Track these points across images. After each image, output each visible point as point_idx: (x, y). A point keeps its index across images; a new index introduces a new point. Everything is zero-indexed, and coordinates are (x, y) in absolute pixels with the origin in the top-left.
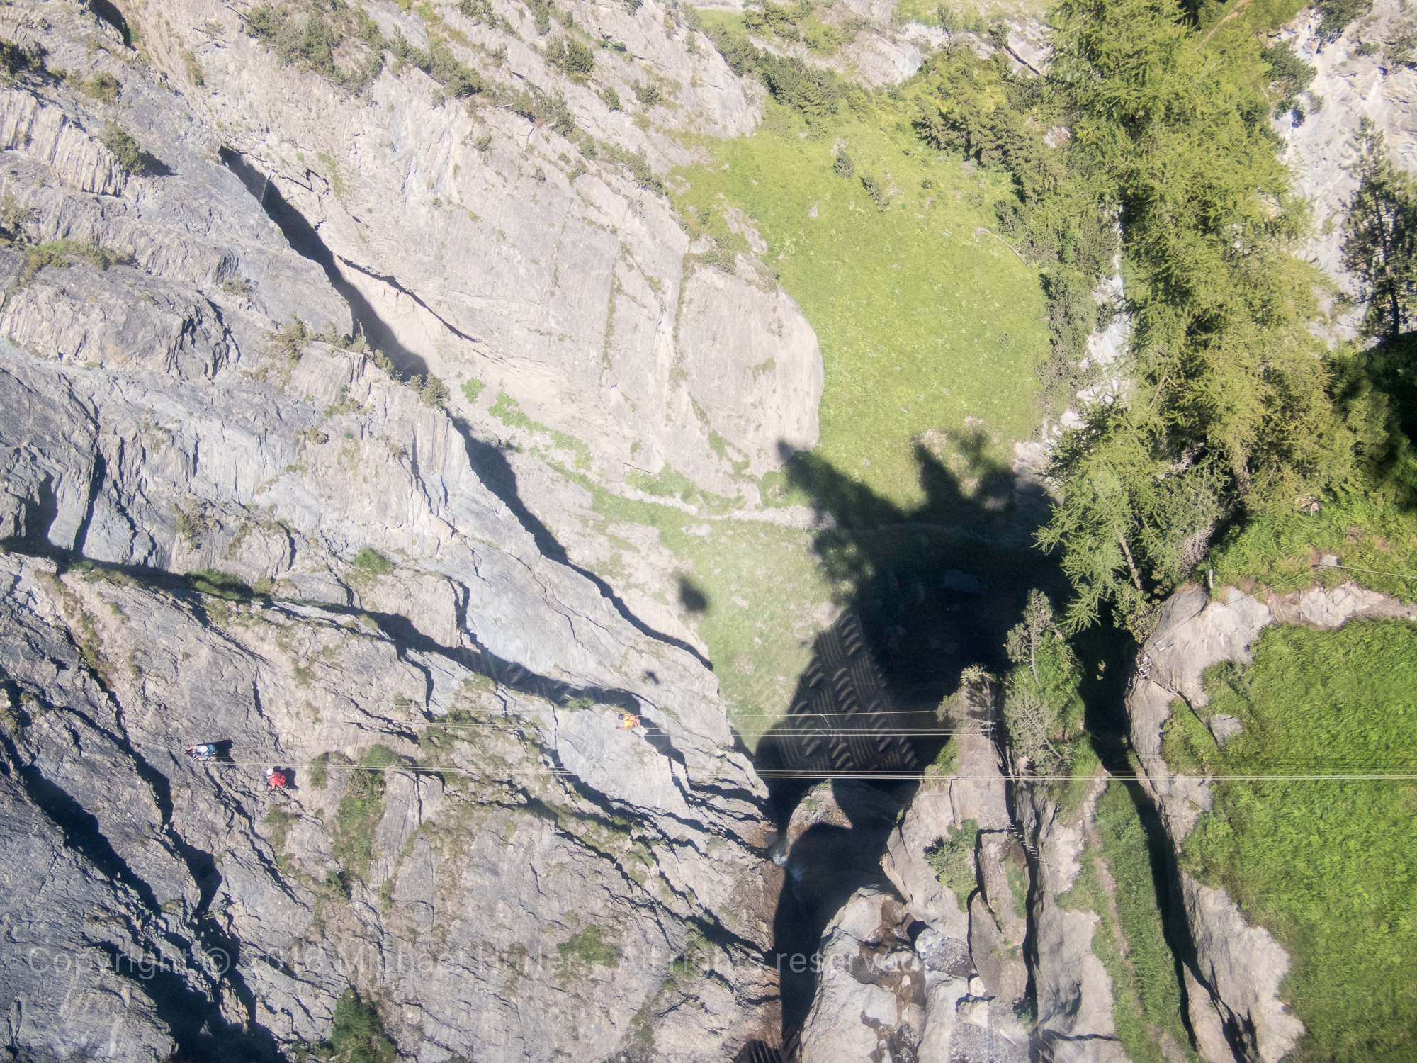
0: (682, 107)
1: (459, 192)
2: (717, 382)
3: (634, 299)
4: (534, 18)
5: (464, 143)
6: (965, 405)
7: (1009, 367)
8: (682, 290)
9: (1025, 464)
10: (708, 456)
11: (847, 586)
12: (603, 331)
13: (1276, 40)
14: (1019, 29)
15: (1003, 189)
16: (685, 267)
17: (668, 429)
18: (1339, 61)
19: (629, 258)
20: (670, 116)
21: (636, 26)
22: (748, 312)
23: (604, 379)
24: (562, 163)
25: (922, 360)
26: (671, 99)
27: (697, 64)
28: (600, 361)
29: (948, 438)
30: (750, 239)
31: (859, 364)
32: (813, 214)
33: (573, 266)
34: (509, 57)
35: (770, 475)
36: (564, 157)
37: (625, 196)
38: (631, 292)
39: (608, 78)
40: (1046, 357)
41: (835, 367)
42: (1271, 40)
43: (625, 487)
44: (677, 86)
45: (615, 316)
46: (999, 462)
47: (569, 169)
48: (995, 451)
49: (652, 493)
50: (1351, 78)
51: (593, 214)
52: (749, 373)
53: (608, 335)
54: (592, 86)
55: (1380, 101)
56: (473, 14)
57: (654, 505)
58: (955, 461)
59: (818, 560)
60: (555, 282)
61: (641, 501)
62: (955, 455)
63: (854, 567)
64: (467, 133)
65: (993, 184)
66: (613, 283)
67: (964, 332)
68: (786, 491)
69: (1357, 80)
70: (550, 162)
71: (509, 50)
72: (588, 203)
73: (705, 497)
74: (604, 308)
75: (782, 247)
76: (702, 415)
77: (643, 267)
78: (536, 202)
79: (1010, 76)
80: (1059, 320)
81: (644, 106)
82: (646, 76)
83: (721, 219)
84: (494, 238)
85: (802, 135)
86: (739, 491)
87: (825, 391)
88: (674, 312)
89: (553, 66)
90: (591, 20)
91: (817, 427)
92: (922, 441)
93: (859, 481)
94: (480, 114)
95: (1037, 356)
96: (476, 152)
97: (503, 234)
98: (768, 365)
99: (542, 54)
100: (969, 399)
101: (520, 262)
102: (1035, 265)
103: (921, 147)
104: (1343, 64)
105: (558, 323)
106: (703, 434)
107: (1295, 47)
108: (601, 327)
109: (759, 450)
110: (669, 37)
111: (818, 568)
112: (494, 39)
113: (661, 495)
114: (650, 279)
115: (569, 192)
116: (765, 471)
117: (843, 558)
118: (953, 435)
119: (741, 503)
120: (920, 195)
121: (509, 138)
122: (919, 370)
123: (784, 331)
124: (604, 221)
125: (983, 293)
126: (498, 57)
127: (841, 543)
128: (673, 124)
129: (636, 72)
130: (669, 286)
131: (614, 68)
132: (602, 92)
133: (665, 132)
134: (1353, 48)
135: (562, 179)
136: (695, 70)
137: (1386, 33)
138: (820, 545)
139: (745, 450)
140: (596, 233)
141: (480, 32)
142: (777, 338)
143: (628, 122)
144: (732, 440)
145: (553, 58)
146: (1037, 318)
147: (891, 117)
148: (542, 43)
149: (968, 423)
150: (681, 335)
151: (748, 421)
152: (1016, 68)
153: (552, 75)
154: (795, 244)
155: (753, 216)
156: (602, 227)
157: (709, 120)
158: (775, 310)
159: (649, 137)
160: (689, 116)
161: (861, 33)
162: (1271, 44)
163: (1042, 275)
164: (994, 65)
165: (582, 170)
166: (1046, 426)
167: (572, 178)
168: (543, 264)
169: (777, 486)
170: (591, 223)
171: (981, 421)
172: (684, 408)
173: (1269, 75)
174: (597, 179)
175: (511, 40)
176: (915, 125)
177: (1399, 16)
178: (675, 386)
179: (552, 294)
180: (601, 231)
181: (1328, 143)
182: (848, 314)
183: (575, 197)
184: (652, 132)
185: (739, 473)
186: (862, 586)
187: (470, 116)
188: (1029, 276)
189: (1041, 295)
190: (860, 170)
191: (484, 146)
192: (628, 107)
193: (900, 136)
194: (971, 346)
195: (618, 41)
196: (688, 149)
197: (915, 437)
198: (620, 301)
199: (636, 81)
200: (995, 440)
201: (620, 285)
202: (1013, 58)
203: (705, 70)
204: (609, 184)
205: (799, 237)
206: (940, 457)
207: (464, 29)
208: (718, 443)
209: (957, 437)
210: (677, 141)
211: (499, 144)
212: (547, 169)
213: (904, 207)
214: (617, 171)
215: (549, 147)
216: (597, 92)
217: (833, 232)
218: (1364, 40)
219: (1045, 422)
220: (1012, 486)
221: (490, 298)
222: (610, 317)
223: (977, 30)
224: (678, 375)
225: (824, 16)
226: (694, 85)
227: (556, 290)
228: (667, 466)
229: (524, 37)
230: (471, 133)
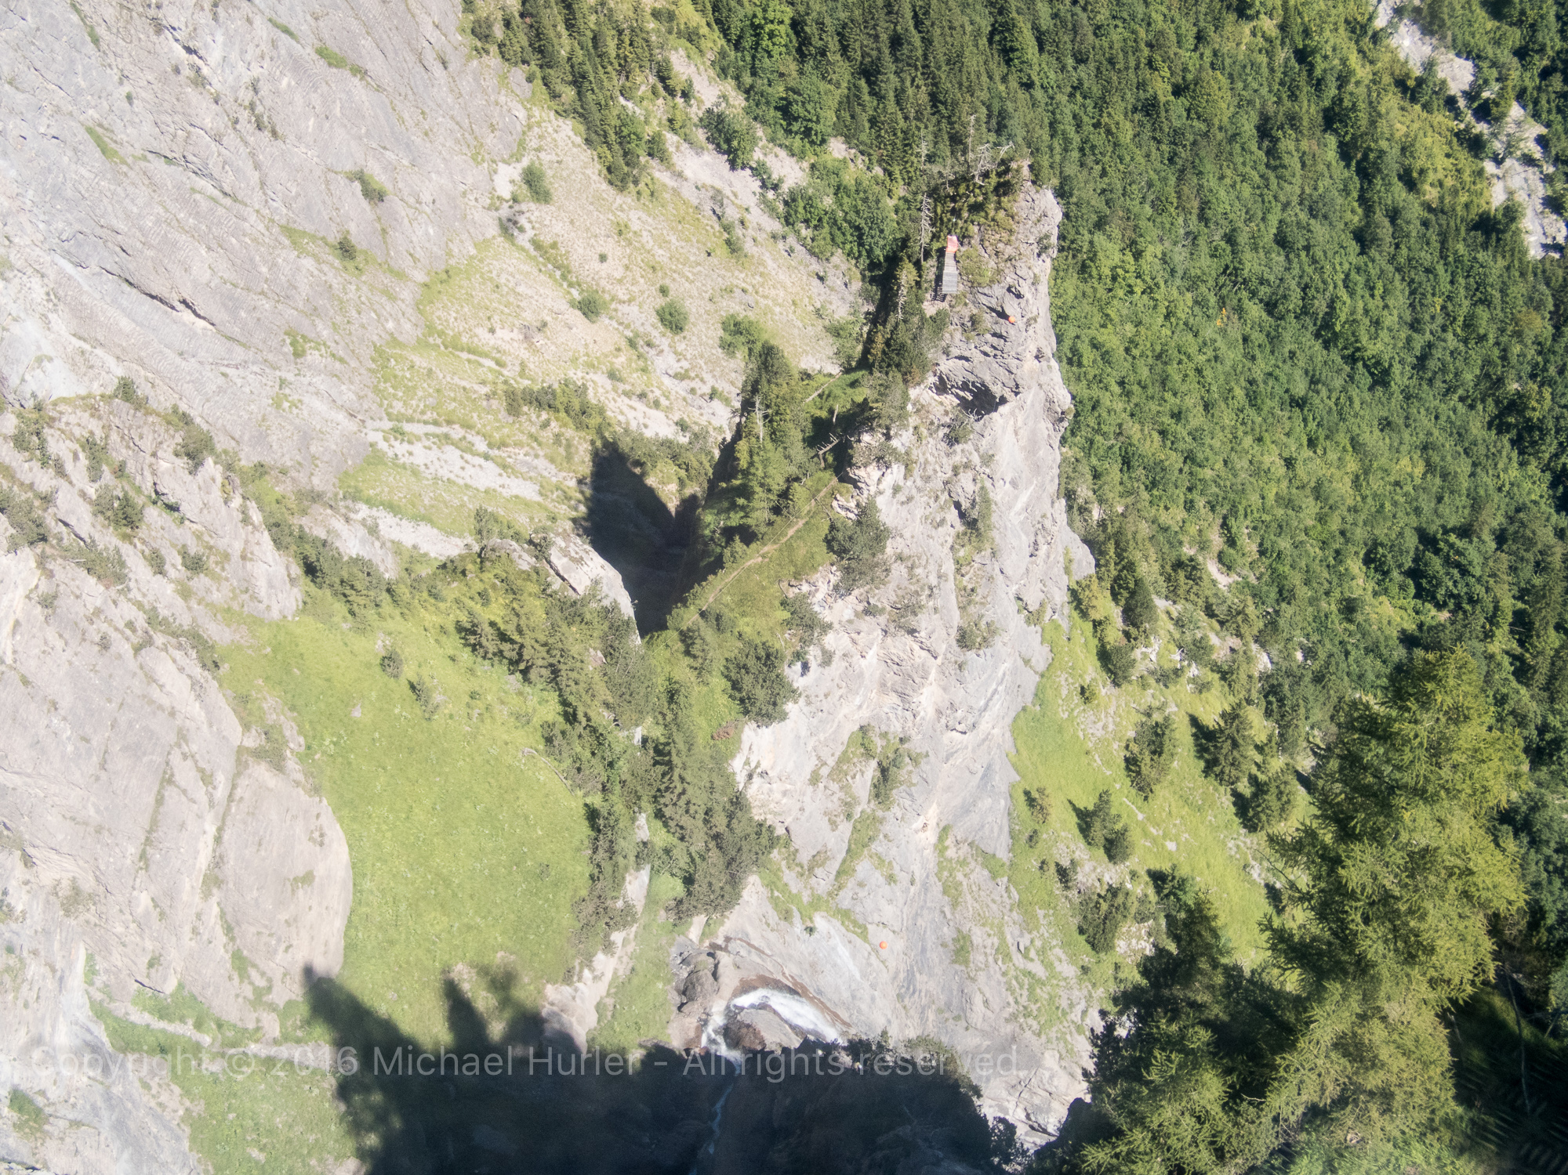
0: (227, 579)
1: (15, 652)
2: (255, 894)
3: (184, 792)
4: (87, 462)
5: (28, 597)
6: (499, 939)
7: (547, 900)
8: (234, 787)
9: (555, 1009)
10: (230, 978)
11: (372, 1140)
12: (147, 827)
13: (796, 590)
14: (563, 545)
15: (550, 711)
16: (238, 761)
17: (193, 943)
18: (846, 617)
19: (184, 746)
20: (214, 589)
21: (195, 487)
22: (295, 817)
23: (138, 881)
24: (128, 632)
25: (459, 885)
26: (218, 570)
27: (250, 537)
28: (136, 860)
29: (478, 973)
30: (287, 733)
31: (392, 884)
32: (357, 714)
33: (125, 749)
34: (58, 502)
35: (290, 1004)
36: (130, 625)
37: (190, 677)
38: (183, 784)
39: (155, 539)
40: (584, 893)
41: (367, 885)
42: (792, 590)
43: (131, 1009)
44: (226, 557)
45: (161, 810)
46: (529, 1003)
47: (135, 640)
48: (524, 992)
49: (161, 1017)
50: (854, 636)
51: (155, 693)
52: (288, 884)
53: (150, 831)
54: (139, 545)
55: (875, 661)
56: (27, 449)
57: (163, 1031)
58: (483, 1000)
59: (343, 1107)
60: (103, 766)
61: (148, 1026)
62: (484, 993)
63: (381, 1118)
64: (33, 586)
65: (540, 703)
66: (165, 772)
67: (504, 858)
68: (308, 1023)
69: (859, 638)
70: (117, 629)
71: (60, 495)
72: (151, 679)
73: (220, 1026)
74: (151, 799)
75: (321, 745)
76: (229, 930)
77: (197, 757)
78: (96, 672)
79: (549, 591)
80: (601, 854)
81: (189, 573)
82: (195, 541)
83: (260, 708)
84: (45, 708)
85: (345, 626)
86: (258, 1020)
87: (352, 911)
88: (221, 810)
89: (101, 518)
90: (147, 473)
91: (342, 951)
92: (452, 975)
93: (385, 1017)
94: (50, 566)
95: (575, 891)
96: (39, 607)
97: (55, 705)
98: (308, 878)
99: (91, 502)
100: (503, 933)
101: (69, 739)
102: (580, 793)
103: (466, 655)
104: (850, 622)
105: (98, 811)
106: (227, 951)
107: (815, 600)
108: (145, 821)
109: (285, 975)
110: (226, 503)
111: (342, 1119)
112: (44, 480)
113: (171, 1021)
114: (202, 771)
115: (132, 664)
116: (287, 998)
117: (370, 1107)
118: (483, 971)
119: (259, 1035)
120: (468, 705)
121: (77, 597)
122: (455, 895)
123: (326, 840)
124: (165, 701)
125: (526, 818)
126: (47, 499)
127: (366, 1089)
128: (216, 596)
129: (185, 535)
130: (222, 780)
131: (163, 528)
132: (147, 552)
133: (207, 605)
134: (860, 608)
135: (126, 649)
136: (247, 542)
137: (894, 598)
138: (345, 1090)
139: (269, 974)
140: (154, 713)
141: (31, 469)
142: (318, 848)
143: (170, 589)
144: (258, 962)
145: (101, 507)
146: (578, 850)
147: (434, 618)
148: (92, 491)
149: (498, 958)
150: (226, 837)
151: (279, 940)
152: (557, 584)
153: (99, 527)
154: (335, 744)
155: (293, 708)
156: (161, 707)
157: (254, 598)
158: (318, 816)
159: (190, 609)
160: (233, 590)
161: (315, 506)
162: (792, 593)
163: (586, 805)
164: (534, 576)
165: (148, 642)
166: (577, 968)
167: (137, 650)
168: (94, 743)
169: (299, 1017)
170: (151, 702)
171: (513, 957)
172: (213, 920)
173: (788, 623)
174: (163, 654)
175: (62, 482)
176: (460, 629)
177: (906, 583)
178: (207, 895)
179: (98, 779)
180: (159, 712)
181: (826, 696)
182: (384, 827)
183: (138, 671)
184: (193, 604)
185: (259, 998)
186: (388, 1141)
187: (38, 567)
188: (574, 804)
189: (584, 830)
190: (409, 672)
191: (48, 602)
192: (172, 573)
193: (444, 639)
194: (510, 873)
195: (172, 500)
196: (228, 626)
197: (446, 971)
198: (171, 793)
199: (184, 546)
200: (526, 980)
201: (172, 775)
202: (552, 572)
203: (258, 543)
204: (174, 661)
205: (340, 736)
206: (470, 995)
207: (14, 464)
208: (241, 963)
209: (487, 973)
210: (219, 616)
211: (65, 603)
212: (114, 636)
213: (451, 716)
214: (180, 647)
215: (117, 611)
216: (143, 552)
217: (377, 735)
218: (872, 601)
219: (577, 963)
220: (542, 1032)
221: (29, 776)
222: (156, 811)
223: (516, 537)
224: (213, 880)
225: (278, 482)
226: (244, 557)
227: (103, 775)
228: (181, 986)
229: (75, 481)
230: (37, 587)
